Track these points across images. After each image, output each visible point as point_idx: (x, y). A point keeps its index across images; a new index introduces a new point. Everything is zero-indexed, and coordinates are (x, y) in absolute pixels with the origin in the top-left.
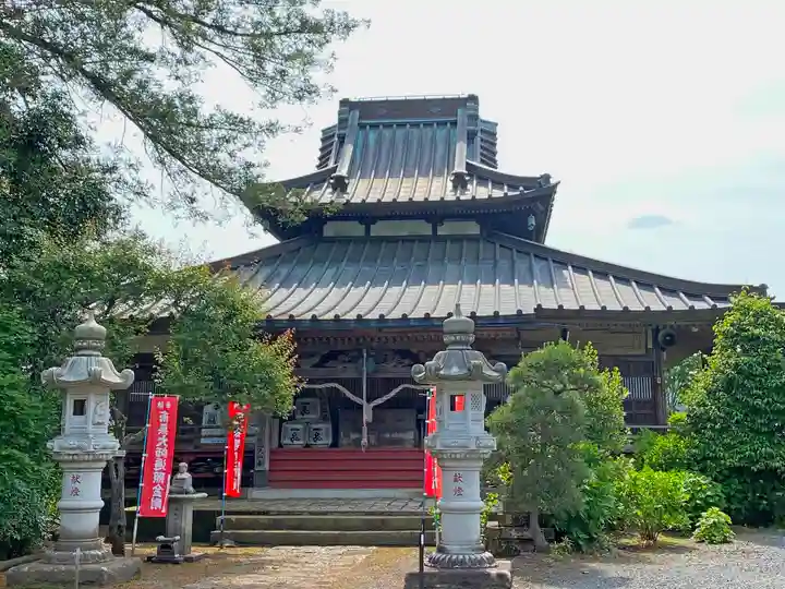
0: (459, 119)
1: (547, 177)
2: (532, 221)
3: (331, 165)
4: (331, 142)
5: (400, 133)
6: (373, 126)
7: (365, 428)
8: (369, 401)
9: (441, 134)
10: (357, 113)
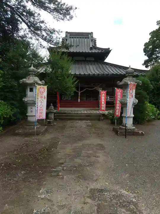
0: (89, 37)
1: (109, 48)
4: (64, 40)
5: (78, 39)
6: (72, 38)
8: (80, 91)
9: (86, 40)
10: (69, 35)
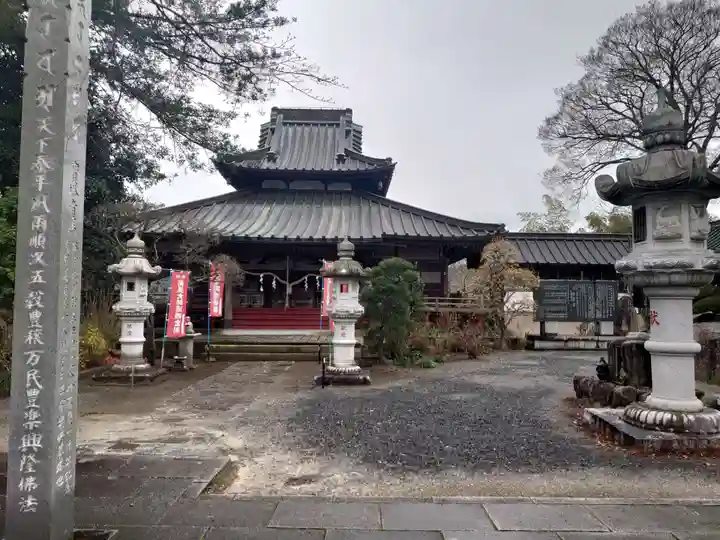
0: (340, 122)
1: (390, 160)
2: (381, 184)
3: (266, 146)
4: (267, 132)
5: (307, 129)
6: (292, 124)
7: (287, 298)
8: (290, 282)
9: (330, 131)
10: (282, 116)
